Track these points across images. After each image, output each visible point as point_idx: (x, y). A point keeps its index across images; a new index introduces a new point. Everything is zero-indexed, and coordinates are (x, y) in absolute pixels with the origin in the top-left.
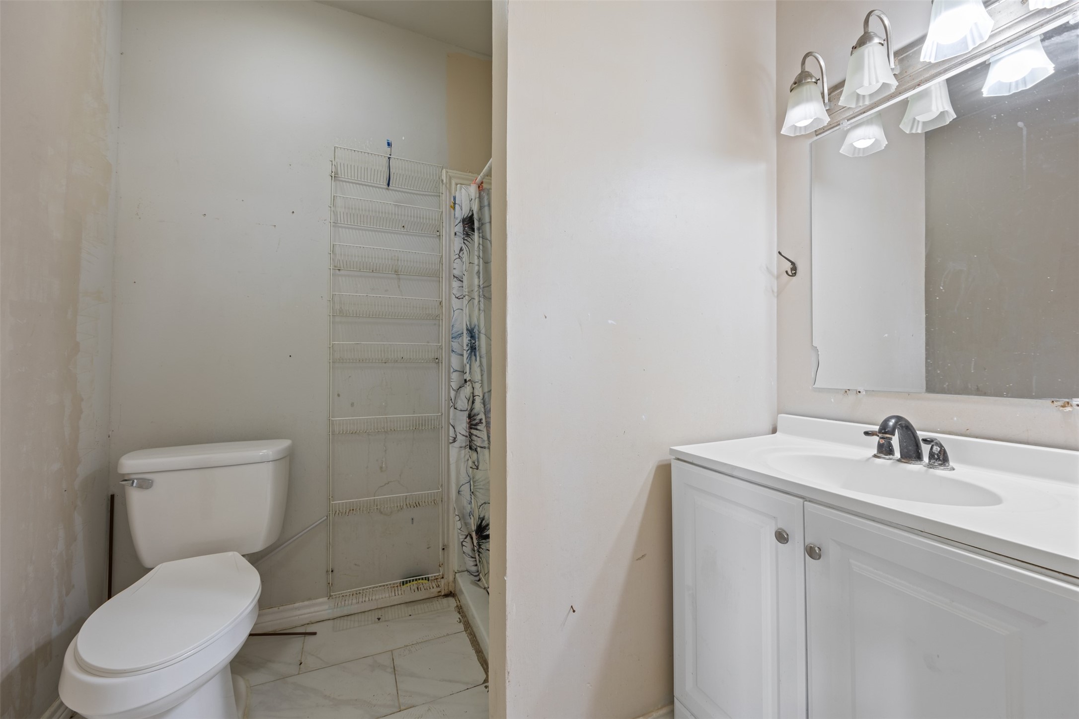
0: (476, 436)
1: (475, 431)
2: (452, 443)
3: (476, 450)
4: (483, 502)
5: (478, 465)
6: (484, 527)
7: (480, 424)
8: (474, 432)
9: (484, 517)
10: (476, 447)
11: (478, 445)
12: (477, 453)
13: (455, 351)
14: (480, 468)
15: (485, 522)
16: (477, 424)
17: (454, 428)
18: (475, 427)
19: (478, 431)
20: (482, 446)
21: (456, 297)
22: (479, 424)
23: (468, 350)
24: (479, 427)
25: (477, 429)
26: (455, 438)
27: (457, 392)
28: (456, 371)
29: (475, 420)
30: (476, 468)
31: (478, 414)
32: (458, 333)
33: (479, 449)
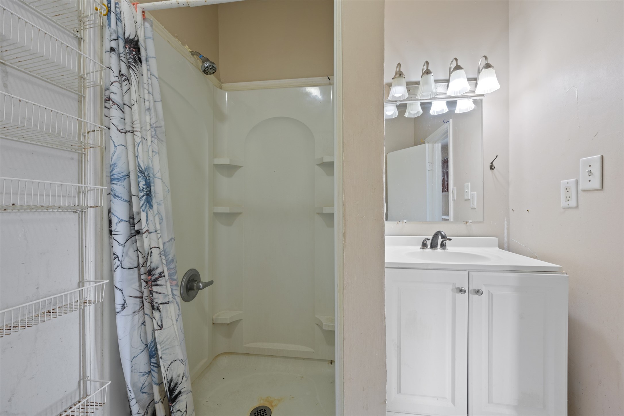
0: (157, 293)
1: (155, 287)
2: (121, 311)
3: (158, 309)
4: (169, 363)
5: (162, 325)
6: (173, 388)
7: (160, 279)
8: (155, 289)
9: (172, 377)
10: (157, 305)
11: (160, 302)
12: (160, 312)
13: (120, 196)
14: (164, 327)
15: (174, 382)
16: (156, 280)
17: (122, 293)
18: (155, 283)
19: (158, 287)
20: (165, 301)
21: (118, 129)
22: (158, 278)
23: (143, 196)
24: (159, 282)
25: (157, 285)
26: (123, 305)
27: (124, 247)
28: (123, 221)
29: (154, 275)
30: (159, 328)
31: (157, 268)
32: (122, 174)
33: (161, 307)
